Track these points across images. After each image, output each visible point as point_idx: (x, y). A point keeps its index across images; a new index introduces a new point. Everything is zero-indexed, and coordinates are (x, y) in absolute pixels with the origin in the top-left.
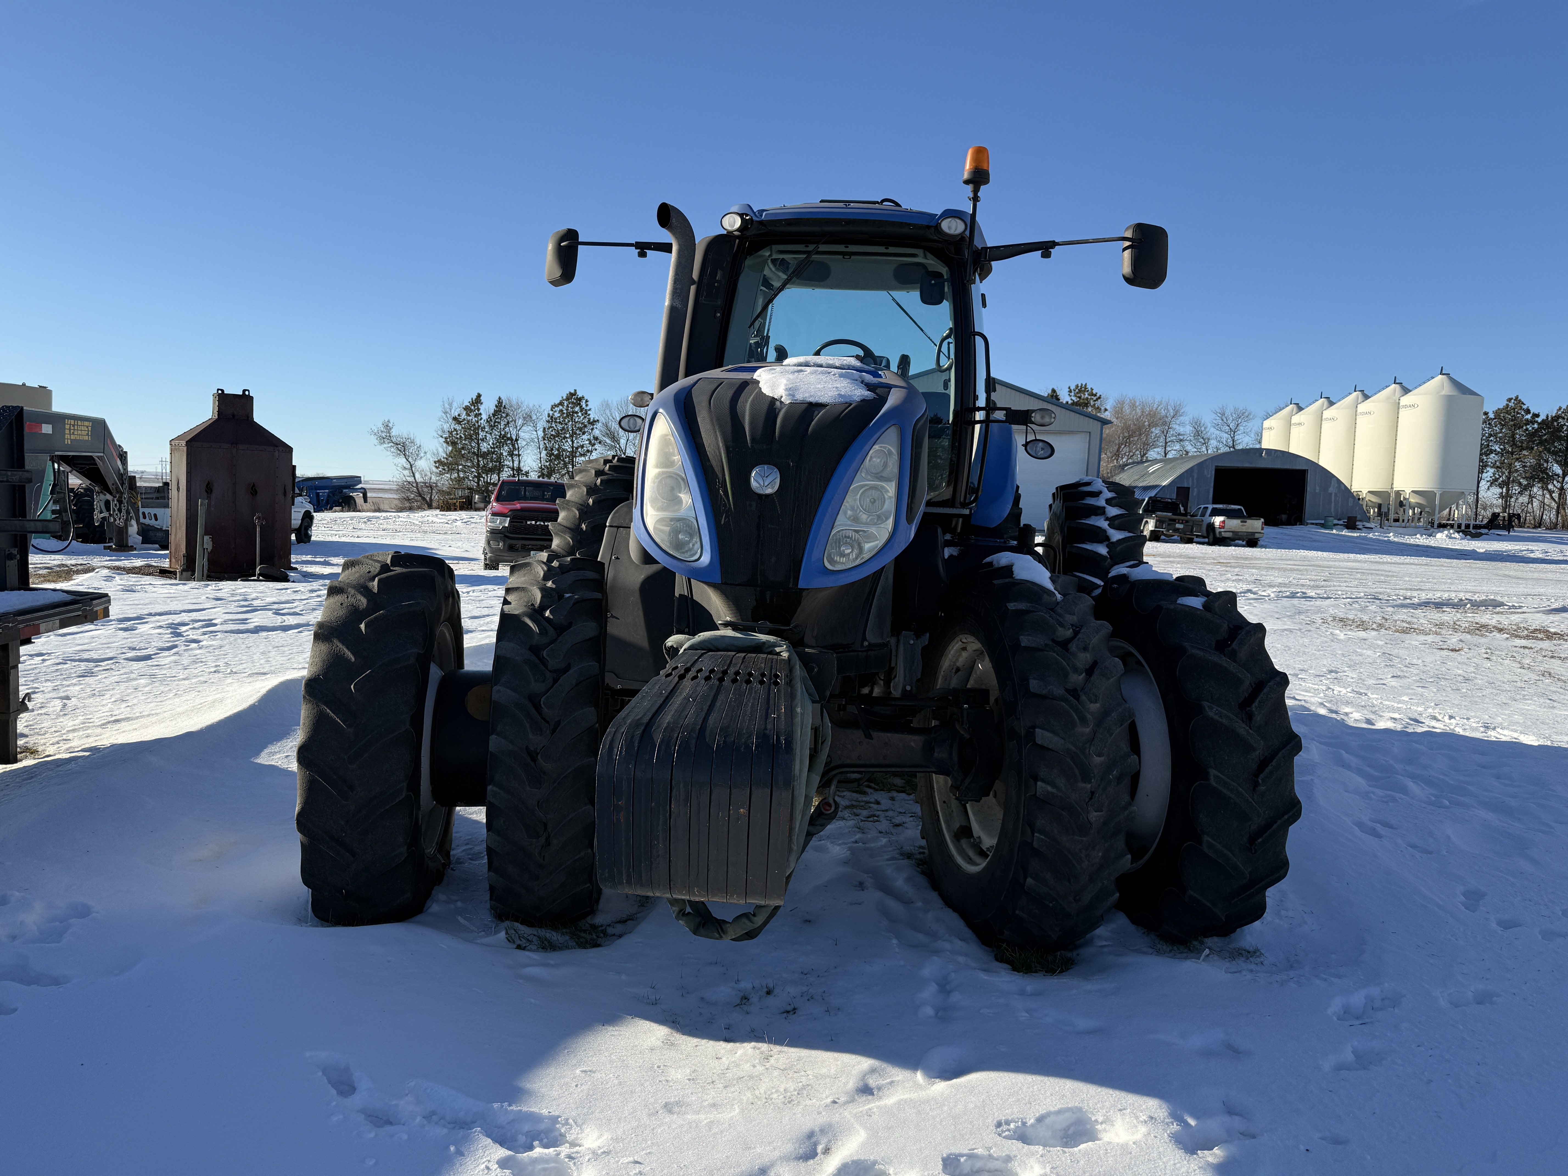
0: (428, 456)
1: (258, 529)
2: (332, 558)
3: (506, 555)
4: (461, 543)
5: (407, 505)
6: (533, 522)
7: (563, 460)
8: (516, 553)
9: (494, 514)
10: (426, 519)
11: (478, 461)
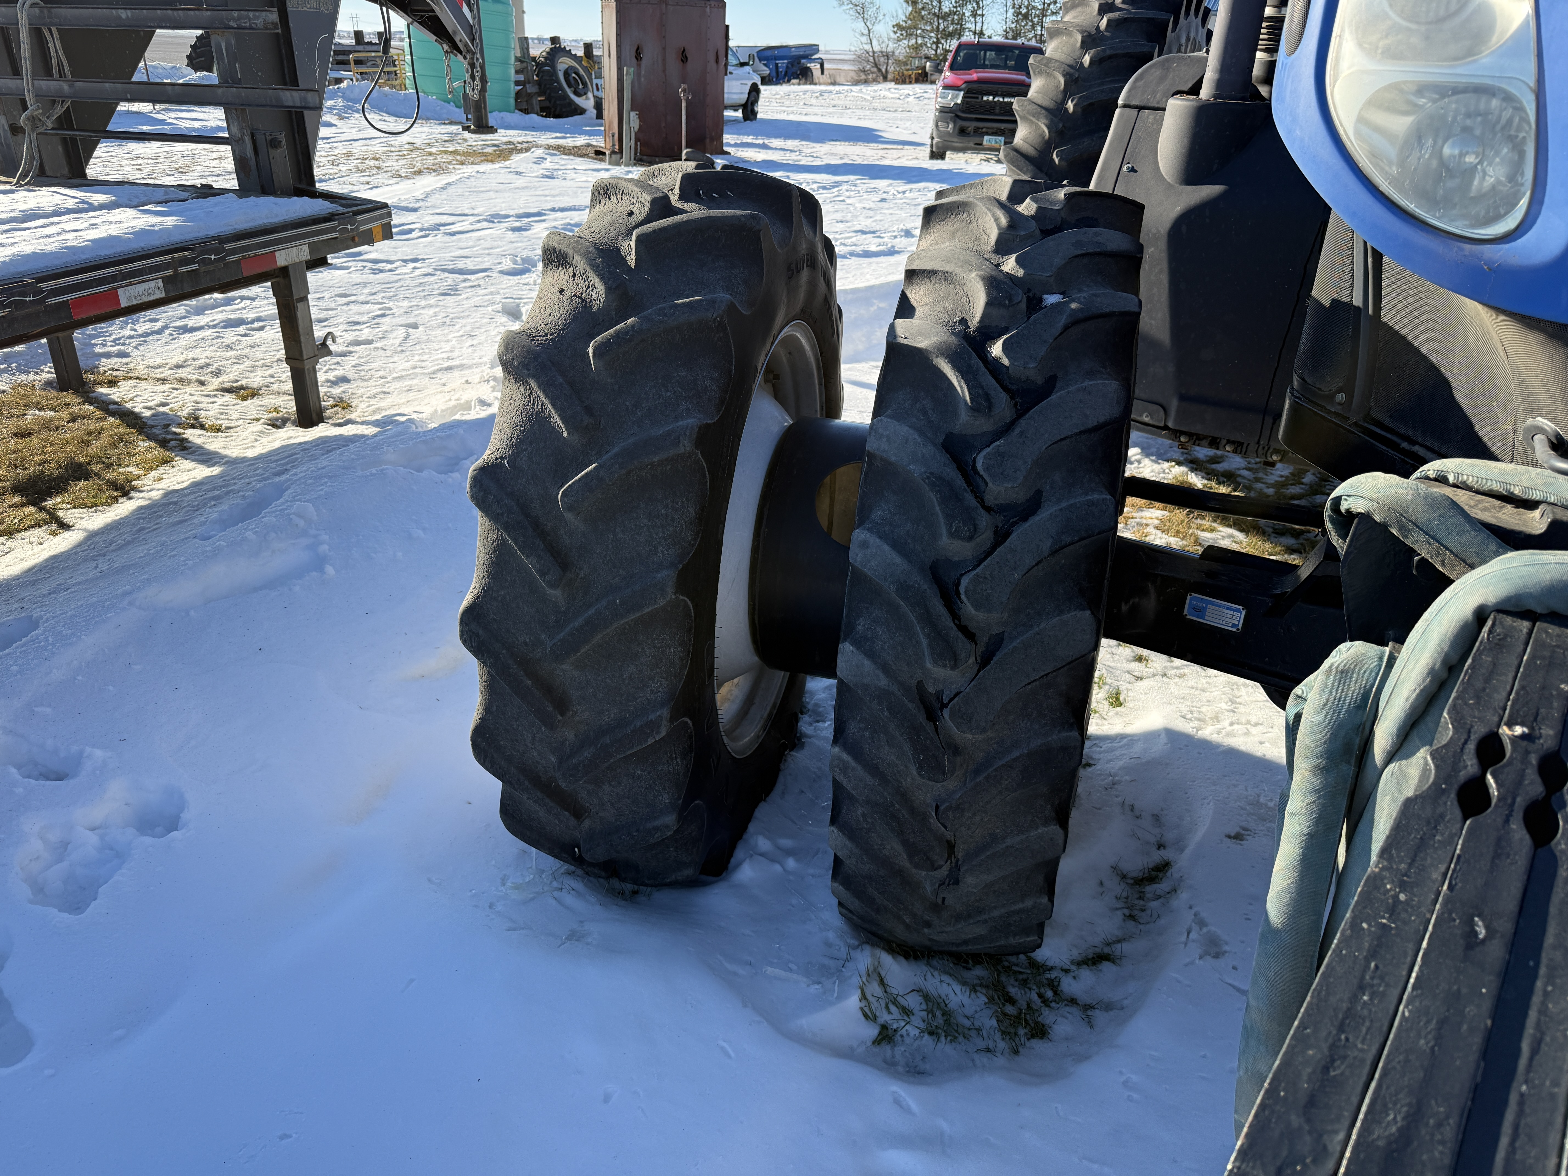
0: (887, 18)
1: (684, 105)
2: (773, 140)
3: (955, 140)
4: (910, 123)
5: (863, 77)
6: (991, 98)
7: (1032, 21)
8: (967, 139)
9: (946, 87)
10: (878, 94)
11: (939, 23)
